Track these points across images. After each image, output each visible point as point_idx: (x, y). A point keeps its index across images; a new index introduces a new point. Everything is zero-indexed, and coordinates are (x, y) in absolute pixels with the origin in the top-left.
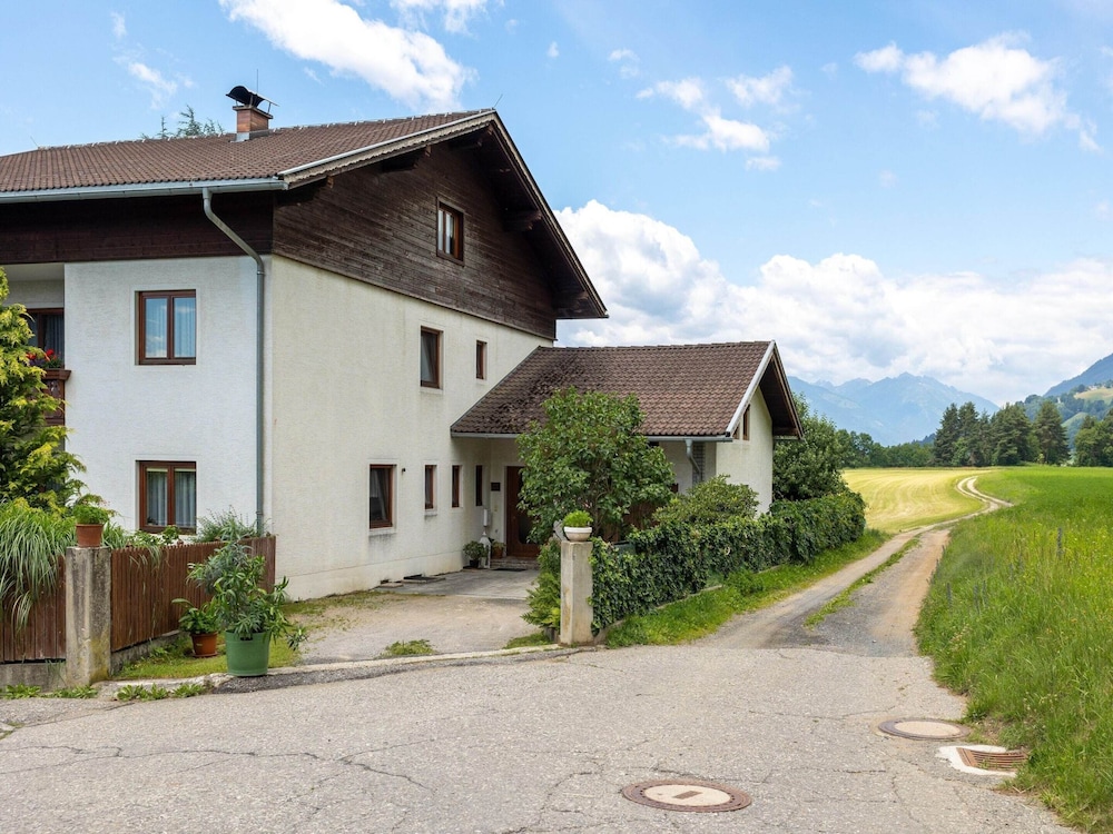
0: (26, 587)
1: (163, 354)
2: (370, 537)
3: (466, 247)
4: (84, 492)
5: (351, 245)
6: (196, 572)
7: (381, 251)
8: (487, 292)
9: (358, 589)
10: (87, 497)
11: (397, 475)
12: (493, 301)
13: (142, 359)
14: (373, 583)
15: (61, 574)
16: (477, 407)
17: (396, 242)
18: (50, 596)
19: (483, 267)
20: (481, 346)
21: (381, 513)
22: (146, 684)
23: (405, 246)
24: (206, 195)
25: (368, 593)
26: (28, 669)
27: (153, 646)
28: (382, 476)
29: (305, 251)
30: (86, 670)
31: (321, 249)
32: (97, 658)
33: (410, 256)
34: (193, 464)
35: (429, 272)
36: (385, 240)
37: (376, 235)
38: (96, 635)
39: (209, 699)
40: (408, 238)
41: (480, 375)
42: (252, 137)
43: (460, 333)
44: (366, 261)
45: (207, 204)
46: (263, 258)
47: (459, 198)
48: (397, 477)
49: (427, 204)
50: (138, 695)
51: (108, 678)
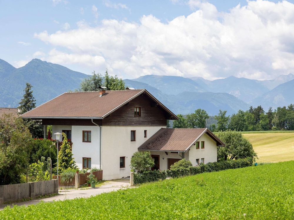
0: (71, 178)
1: (86, 141)
2: (120, 170)
3: (141, 113)
4: (76, 165)
5: (116, 120)
6: (88, 176)
7: (122, 120)
8: (147, 120)
9: (118, 179)
10: (76, 166)
11: (126, 158)
12: (148, 122)
13: (84, 141)
14: (121, 178)
15: (75, 176)
16: (144, 143)
17: (125, 117)
18: (74, 179)
19: (146, 116)
20: (145, 131)
21: (122, 165)
22: (83, 188)
23: (127, 117)
24: (92, 119)
25: (120, 179)
26: (71, 186)
27: (84, 185)
28: (123, 159)
29: (108, 124)
30: (77, 187)
31: (110, 123)
32: (78, 185)
33: (128, 119)
34: (91, 158)
35: (133, 120)
36: (123, 117)
37: (121, 117)
38: (78, 183)
39: (89, 190)
40: (128, 116)
41: (145, 137)
42: (102, 96)
43: (140, 130)
44: (119, 122)
45: (92, 121)
46: (101, 126)
47: (140, 104)
48: (126, 159)
49: (132, 108)
50: (82, 189)
51: (79, 188)
